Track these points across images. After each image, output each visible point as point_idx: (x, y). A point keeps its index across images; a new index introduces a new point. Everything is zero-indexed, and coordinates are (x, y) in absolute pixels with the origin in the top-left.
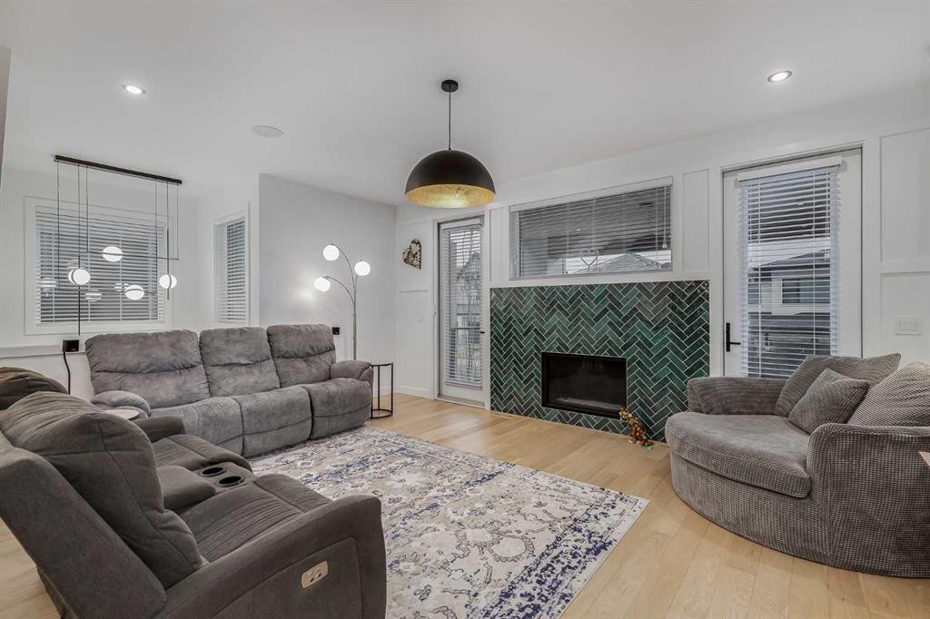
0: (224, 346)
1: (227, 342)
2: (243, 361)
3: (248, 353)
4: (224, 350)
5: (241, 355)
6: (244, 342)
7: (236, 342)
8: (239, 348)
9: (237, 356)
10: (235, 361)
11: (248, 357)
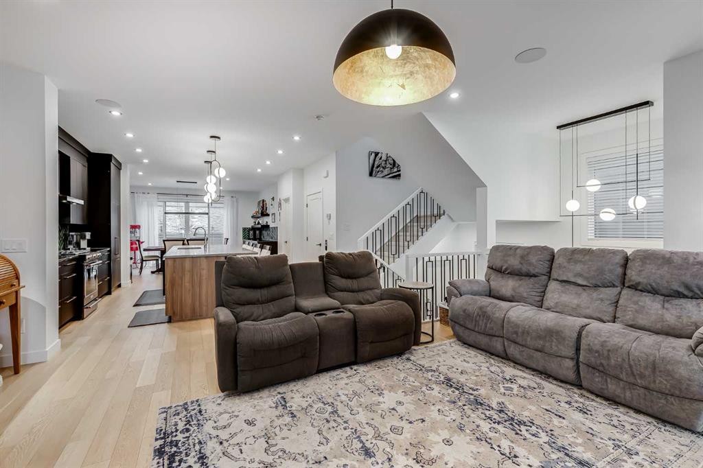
0: (565, 264)
1: (569, 260)
2: (580, 281)
3: (587, 275)
4: (565, 267)
5: (580, 275)
6: (584, 263)
7: (576, 262)
8: (578, 268)
9: (575, 276)
10: (573, 280)
11: (587, 279)
